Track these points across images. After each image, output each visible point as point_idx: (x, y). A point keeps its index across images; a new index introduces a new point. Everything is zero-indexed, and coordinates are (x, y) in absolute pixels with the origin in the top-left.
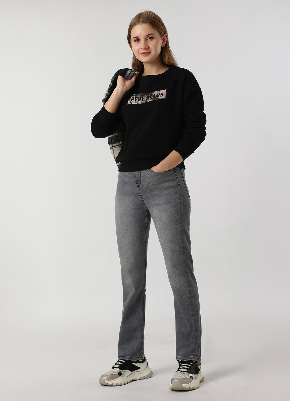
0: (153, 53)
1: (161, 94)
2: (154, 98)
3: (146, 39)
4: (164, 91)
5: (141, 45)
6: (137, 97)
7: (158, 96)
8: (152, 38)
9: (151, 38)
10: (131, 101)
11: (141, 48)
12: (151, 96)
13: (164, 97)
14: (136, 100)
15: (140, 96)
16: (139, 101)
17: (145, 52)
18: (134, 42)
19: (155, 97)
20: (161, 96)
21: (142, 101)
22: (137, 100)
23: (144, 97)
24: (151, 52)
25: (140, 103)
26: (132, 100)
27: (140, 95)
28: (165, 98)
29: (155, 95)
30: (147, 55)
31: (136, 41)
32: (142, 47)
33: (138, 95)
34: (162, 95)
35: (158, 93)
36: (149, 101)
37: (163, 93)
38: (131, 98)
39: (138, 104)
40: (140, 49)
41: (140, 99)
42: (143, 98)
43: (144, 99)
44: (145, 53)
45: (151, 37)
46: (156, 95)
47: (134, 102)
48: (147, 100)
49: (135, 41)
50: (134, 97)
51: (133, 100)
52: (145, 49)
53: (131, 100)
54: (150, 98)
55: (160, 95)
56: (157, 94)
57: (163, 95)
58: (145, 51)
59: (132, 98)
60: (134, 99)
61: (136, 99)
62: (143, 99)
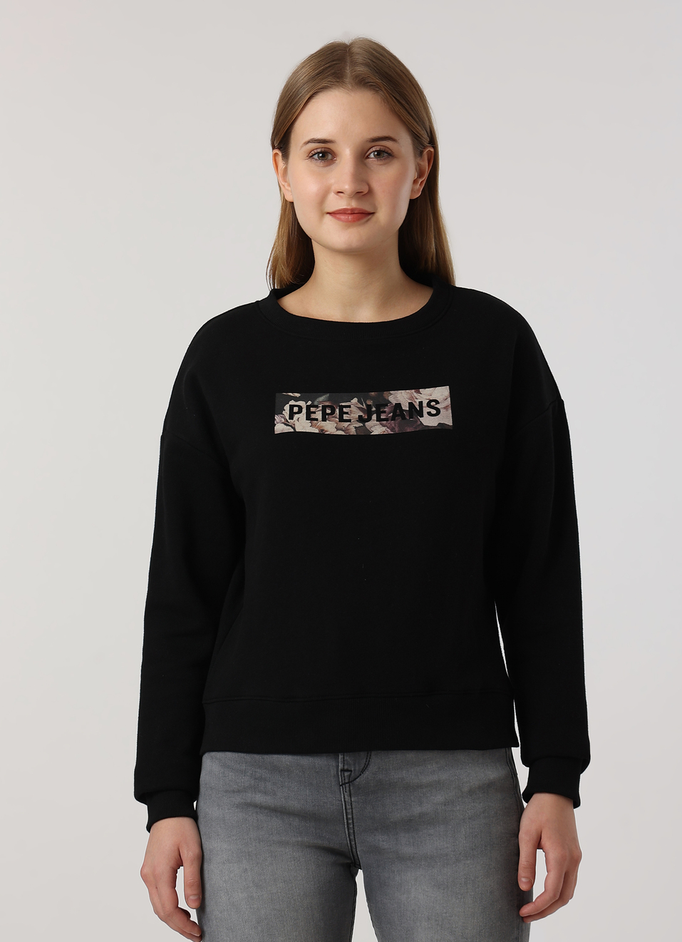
0: (382, 215)
1: (429, 405)
2: (398, 419)
3: (362, 157)
4: (441, 394)
5: (342, 173)
6: (317, 407)
7: (415, 411)
8: (385, 155)
9: (379, 154)
10: (291, 417)
11: (336, 187)
12: (379, 408)
13: (446, 418)
14: (313, 416)
15: (327, 404)
16: (324, 419)
17: (352, 210)
18: (308, 162)
19: (404, 418)
20: (429, 414)
21: (341, 420)
22: (319, 415)
23: (349, 406)
24: (373, 213)
25: (330, 427)
26: (291, 416)
27: (329, 400)
28: (449, 422)
29: (398, 406)
30: (357, 220)
31: (316, 156)
32: (346, 188)
33: (321, 399)
34: (434, 412)
35: (412, 398)
36: (375, 427)
37: (437, 402)
38: (287, 408)
39: (322, 436)
40: (332, 194)
41: (328, 411)
42: (345, 410)
43: (347, 413)
44: (352, 212)
46: (405, 407)
47: (302, 425)
48: (360, 419)
49: (311, 156)
50: (302, 403)
51: (296, 416)
52: (357, 194)
53: (286, 412)
54: (379, 414)
55: (426, 410)
56: (411, 405)
57: (438, 412)
58: (354, 204)
59: (292, 407)
60: (300, 411)
61: (309, 413)
62: (342, 413)
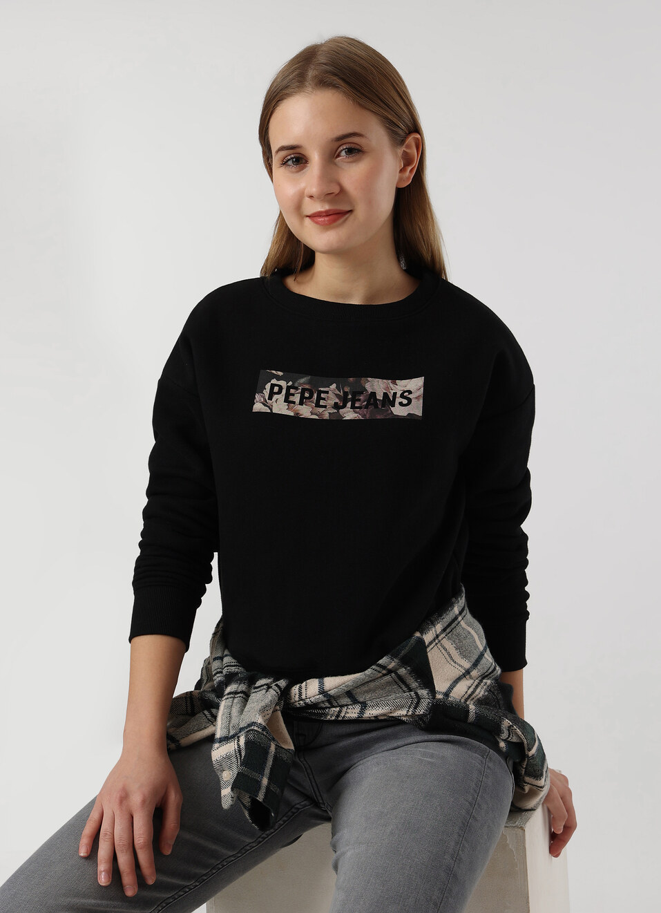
0: (363, 213)
1: (402, 396)
2: (372, 408)
3: (331, 156)
4: (416, 385)
5: (311, 179)
6: (296, 389)
7: (388, 401)
8: (355, 152)
9: (350, 151)
10: (270, 398)
11: (307, 192)
12: (355, 394)
13: (416, 409)
14: (291, 398)
15: (307, 387)
16: (301, 403)
17: (326, 212)
18: (282, 169)
19: (376, 406)
20: (401, 404)
21: (318, 405)
22: (297, 398)
23: (327, 392)
24: (351, 211)
25: (306, 411)
26: (272, 394)
27: (308, 382)
28: (419, 412)
29: (373, 394)
30: (335, 221)
31: (290, 162)
32: (314, 190)
33: (302, 381)
34: (405, 402)
35: (387, 388)
36: (349, 414)
37: (410, 392)
38: (268, 386)
39: (297, 419)
40: (307, 200)
41: (307, 395)
42: (323, 395)
43: (324, 399)
44: (327, 214)
45: (353, 146)
46: (380, 397)
47: (280, 407)
48: (336, 406)
49: (285, 163)
50: (283, 383)
51: (275, 397)
52: (327, 196)
53: (267, 392)
54: (354, 401)
55: (398, 400)
56: (385, 395)
57: (410, 401)
58: (326, 207)
59: (273, 386)
60: (279, 392)
61: (288, 395)
62: (319, 398)
